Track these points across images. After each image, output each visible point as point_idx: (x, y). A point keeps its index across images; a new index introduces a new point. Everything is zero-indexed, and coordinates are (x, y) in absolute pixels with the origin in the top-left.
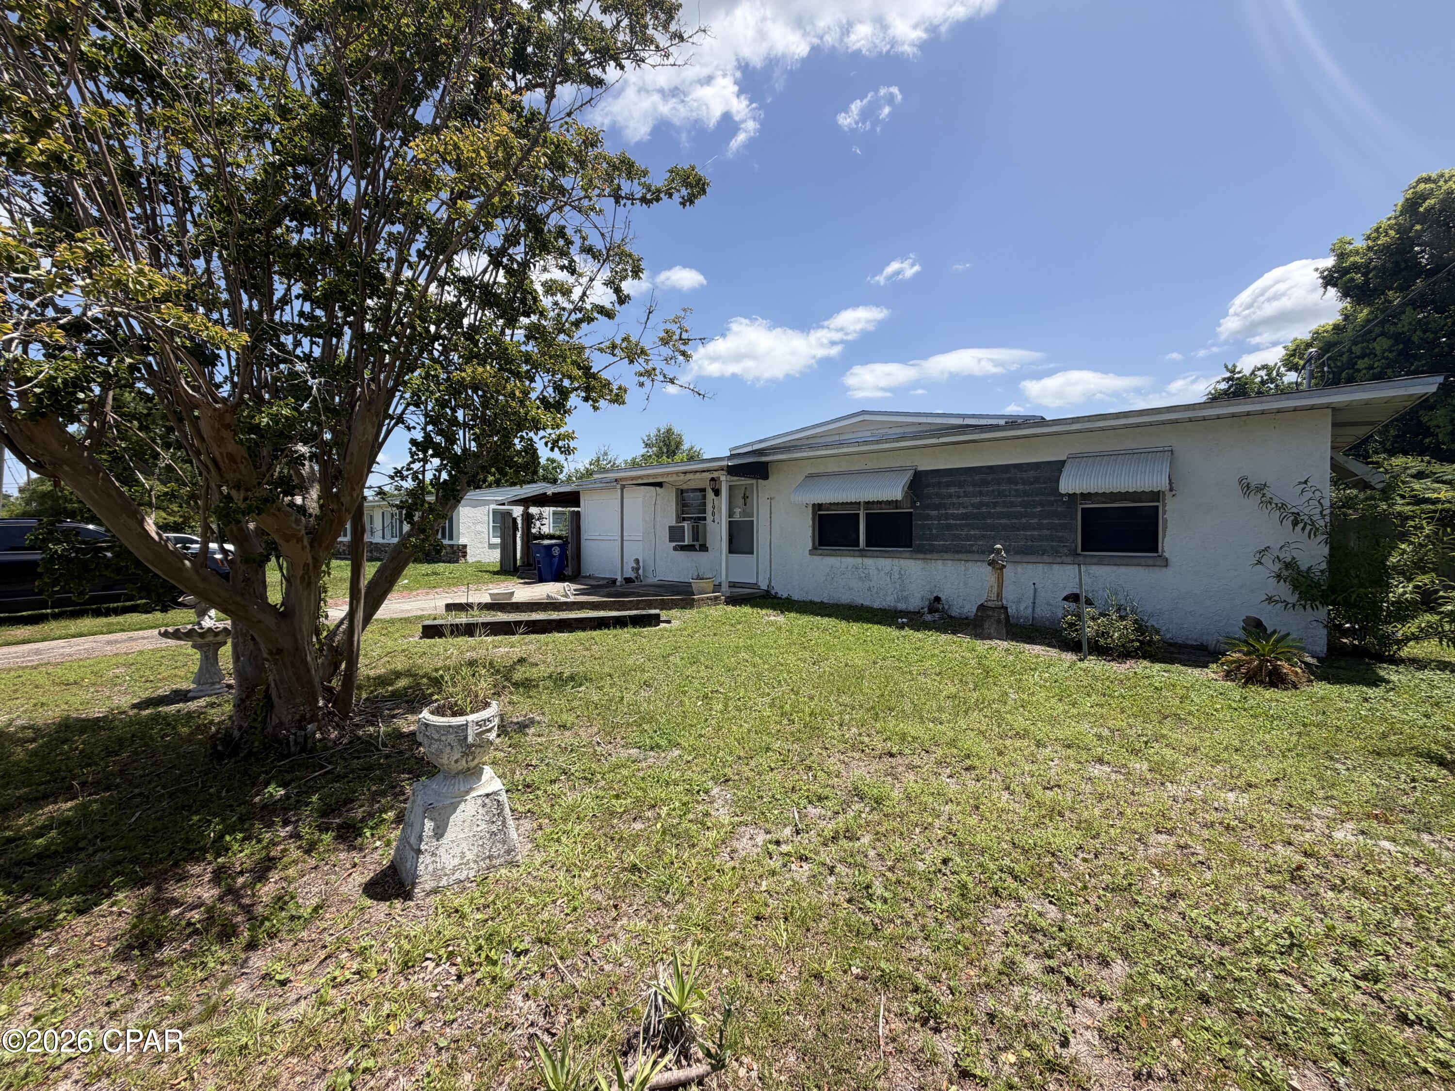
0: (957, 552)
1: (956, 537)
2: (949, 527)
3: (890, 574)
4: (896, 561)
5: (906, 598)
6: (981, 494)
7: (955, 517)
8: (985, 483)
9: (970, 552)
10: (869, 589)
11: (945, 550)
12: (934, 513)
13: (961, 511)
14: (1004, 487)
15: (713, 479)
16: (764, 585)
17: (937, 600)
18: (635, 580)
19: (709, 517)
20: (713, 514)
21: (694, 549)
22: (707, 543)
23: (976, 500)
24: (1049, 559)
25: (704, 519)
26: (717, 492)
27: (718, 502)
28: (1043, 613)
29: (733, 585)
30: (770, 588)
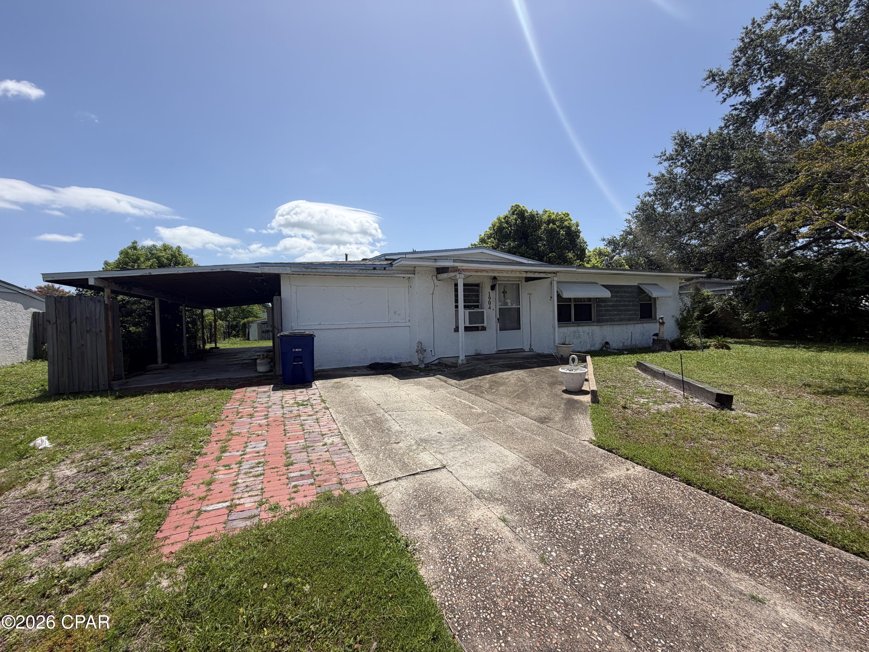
0: (610, 321)
1: (610, 315)
2: (608, 310)
3: (588, 334)
4: (590, 327)
5: (594, 345)
6: (617, 296)
7: (610, 306)
8: (618, 292)
9: (614, 321)
10: (581, 342)
11: (607, 321)
12: (603, 304)
13: (611, 303)
14: (623, 294)
15: (495, 278)
16: (527, 349)
17: (607, 343)
18: (421, 361)
19: (486, 305)
20: (490, 303)
21: (477, 329)
22: (485, 325)
23: (616, 299)
24: (635, 322)
25: (477, 307)
26: (493, 288)
27: (493, 294)
28: (634, 343)
29: (508, 351)
30: (531, 350)
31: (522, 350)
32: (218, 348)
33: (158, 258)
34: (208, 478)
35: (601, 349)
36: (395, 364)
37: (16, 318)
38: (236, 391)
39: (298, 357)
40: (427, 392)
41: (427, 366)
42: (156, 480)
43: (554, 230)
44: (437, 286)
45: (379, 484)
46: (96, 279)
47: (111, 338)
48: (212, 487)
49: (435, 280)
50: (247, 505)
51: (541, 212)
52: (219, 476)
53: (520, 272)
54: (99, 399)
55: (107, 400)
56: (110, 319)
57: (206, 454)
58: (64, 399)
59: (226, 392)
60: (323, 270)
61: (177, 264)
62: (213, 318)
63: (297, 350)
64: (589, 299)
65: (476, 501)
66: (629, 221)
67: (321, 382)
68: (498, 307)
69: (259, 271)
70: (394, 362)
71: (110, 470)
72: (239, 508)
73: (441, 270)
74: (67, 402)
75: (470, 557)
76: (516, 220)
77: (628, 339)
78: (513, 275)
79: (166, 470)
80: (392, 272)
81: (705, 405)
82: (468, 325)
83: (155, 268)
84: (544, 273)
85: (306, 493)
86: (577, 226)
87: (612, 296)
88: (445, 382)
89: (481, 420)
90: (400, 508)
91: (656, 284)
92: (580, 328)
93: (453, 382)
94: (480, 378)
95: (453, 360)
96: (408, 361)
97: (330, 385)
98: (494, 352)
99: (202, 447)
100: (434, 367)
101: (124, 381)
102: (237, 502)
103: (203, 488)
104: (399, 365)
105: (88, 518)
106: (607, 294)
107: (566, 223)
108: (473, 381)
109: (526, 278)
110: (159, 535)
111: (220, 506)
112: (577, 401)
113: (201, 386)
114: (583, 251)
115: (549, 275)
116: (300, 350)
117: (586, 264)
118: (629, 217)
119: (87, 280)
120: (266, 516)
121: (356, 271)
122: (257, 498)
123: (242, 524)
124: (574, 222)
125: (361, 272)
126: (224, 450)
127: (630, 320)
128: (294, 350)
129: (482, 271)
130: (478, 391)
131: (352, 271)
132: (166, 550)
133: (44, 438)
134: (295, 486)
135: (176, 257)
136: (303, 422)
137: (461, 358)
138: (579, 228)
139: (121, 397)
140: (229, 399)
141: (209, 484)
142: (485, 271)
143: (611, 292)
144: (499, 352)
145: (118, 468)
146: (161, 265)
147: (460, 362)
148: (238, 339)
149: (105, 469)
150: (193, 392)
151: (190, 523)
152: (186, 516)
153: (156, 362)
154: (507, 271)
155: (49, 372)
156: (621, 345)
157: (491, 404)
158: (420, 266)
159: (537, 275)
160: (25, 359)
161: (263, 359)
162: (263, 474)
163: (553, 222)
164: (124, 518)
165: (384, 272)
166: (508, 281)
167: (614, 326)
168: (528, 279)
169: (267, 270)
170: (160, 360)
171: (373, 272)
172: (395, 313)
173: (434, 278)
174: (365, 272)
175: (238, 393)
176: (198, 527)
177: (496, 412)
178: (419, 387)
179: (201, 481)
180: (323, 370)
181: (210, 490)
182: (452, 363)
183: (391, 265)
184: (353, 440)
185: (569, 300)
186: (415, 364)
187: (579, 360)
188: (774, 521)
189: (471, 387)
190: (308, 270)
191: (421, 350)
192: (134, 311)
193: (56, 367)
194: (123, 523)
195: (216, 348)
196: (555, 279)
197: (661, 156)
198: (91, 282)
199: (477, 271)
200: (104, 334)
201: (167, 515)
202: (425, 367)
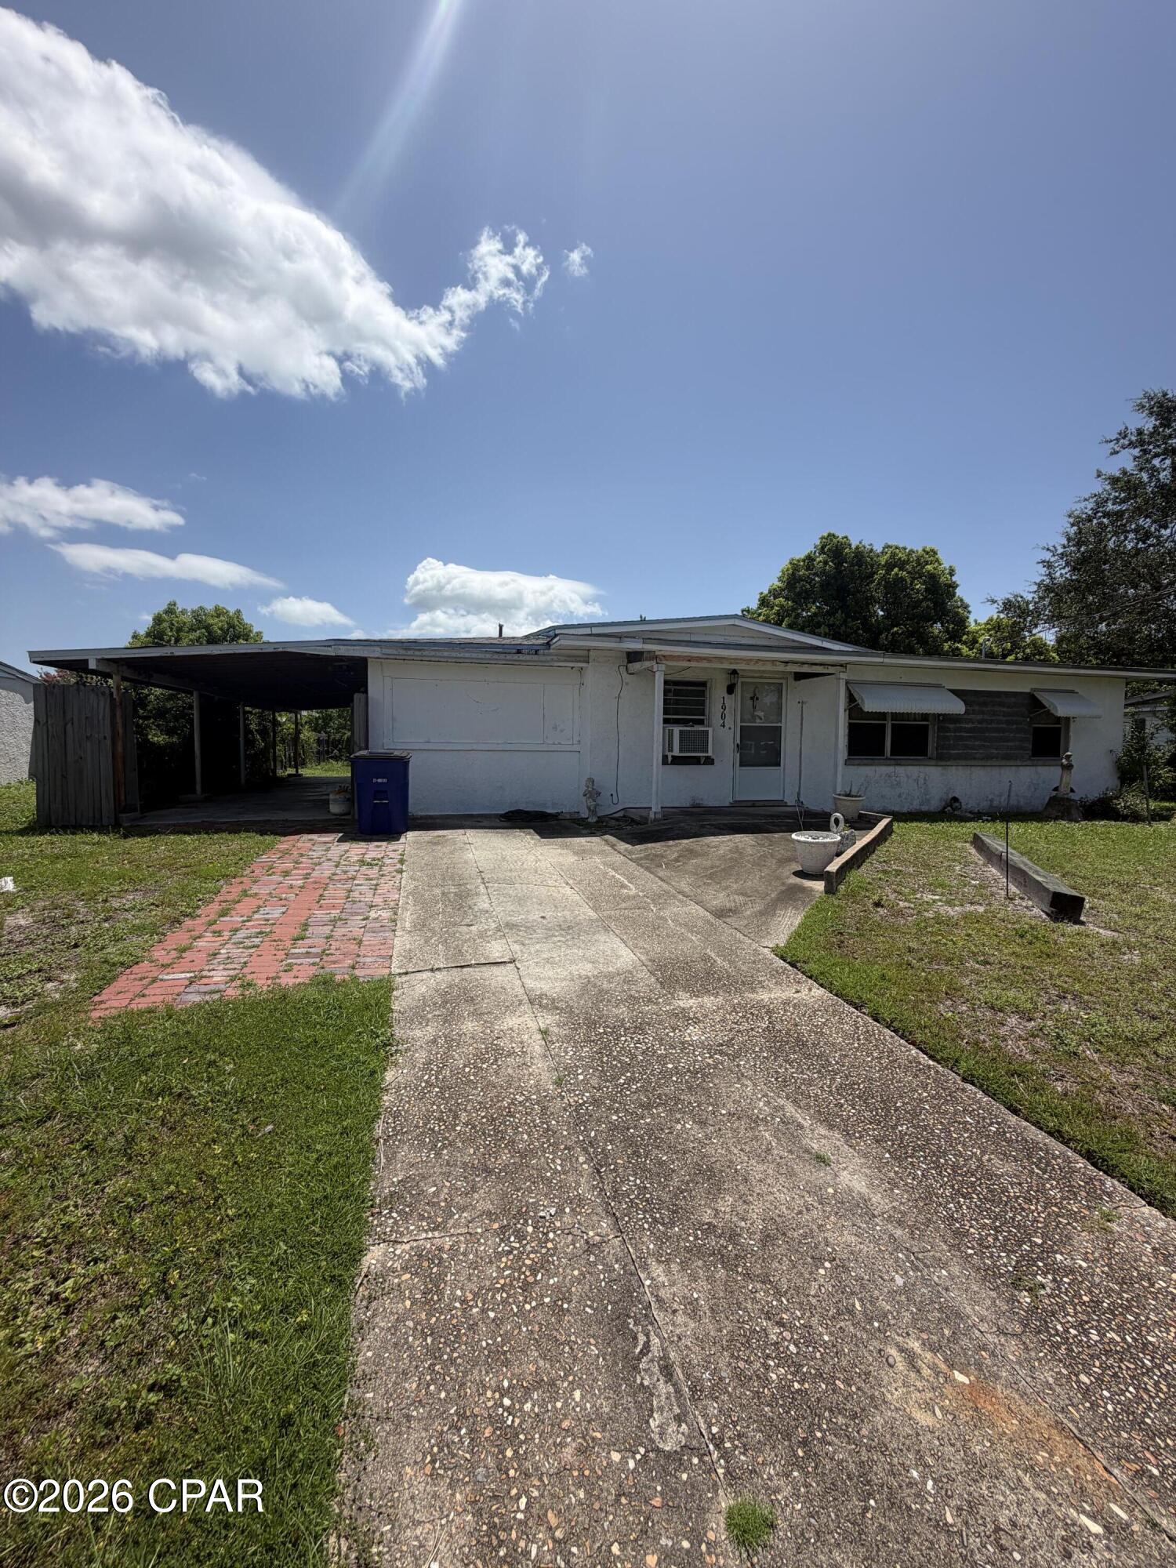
0: (966, 759)
1: (966, 746)
2: (962, 738)
3: (917, 781)
4: (922, 769)
5: (928, 801)
6: (983, 713)
7: (965, 730)
8: (982, 704)
9: (975, 759)
10: (900, 796)
11: (958, 757)
12: (952, 726)
13: (970, 726)
14: (996, 708)
15: (734, 672)
16: (790, 800)
17: (955, 799)
18: (593, 811)
19: (716, 720)
20: (723, 716)
21: (696, 761)
22: (710, 754)
23: (980, 717)
24: (1019, 763)
25: (701, 722)
26: (731, 689)
27: (730, 701)
28: (1013, 802)
29: (753, 804)
30: (800, 803)
31: (781, 803)
32: (301, 775)
33: (208, 627)
34: (185, 943)
35: (942, 812)
36: (550, 815)
37: (14, 716)
38: (287, 838)
39: (380, 792)
40: (570, 859)
41: (600, 820)
42: (122, 939)
43: (900, 580)
44: (627, 684)
45: (406, 973)
46: (98, 661)
47: (120, 749)
48: (184, 955)
49: (625, 674)
50: (215, 979)
51: (878, 548)
52: (201, 943)
53: (773, 662)
54: (95, 837)
55: (106, 838)
56: (119, 720)
57: (199, 916)
58: (51, 834)
59: (268, 838)
60: (433, 653)
61: (236, 638)
62: (293, 726)
63: (380, 780)
64: (925, 717)
65: (526, 1007)
66: (1048, 565)
67: (417, 833)
68: (739, 724)
69: (331, 652)
70: (549, 811)
71: (72, 924)
72: (204, 981)
73: (633, 657)
74: (55, 838)
75: (465, 1066)
76: (826, 563)
77: (1000, 796)
78: (769, 667)
79: (139, 930)
80: (549, 658)
81: (1036, 911)
82: (676, 752)
83: (201, 644)
84: (821, 665)
85: (297, 974)
86: (952, 573)
87: (966, 712)
88: (613, 846)
89: (624, 905)
90: (415, 1003)
91: (1072, 692)
92: (900, 770)
93: (623, 846)
94: (671, 843)
95: (644, 813)
96: (573, 810)
97: (426, 839)
98: (727, 804)
99: (198, 907)
100: (613, 823)
101: (138, 814)
102: (204, 973)
103: (174, 954)
104: (555, 816)
105: (24, 972)
106: (958, 707)
107: (929, 567)
108: (657, 847)
109: (795, 673)
110: (96, 999)
111: (183, 975)
112: (803, 889)
113: (235, 829)
114: (961, 622)
115: (831, 670)
116: (385, 780)
117: (965, 650)
118: (1048, 556)
119: (86, 661)
120: (232, 992)
121: (488, 656)
122: (232, 973)
123: (197, 998)
124: (946, 565)
125: (496, 656)
126: (224, 913)
127: (1009, 758)
128: (374, 780)
129: (699, 659)
130: (651, 864)
131: (481, 656)
132: (95, 1015)
133: (9, 879)
134: (289, 965)
135: (233, 627)
136: (354, 888)
137: (654, 810)
138: (954, 579)
139: (125, 837)
140: (269, 847)
141: (184, 950)
142: (705, 659)
143: (966, 704)
144: (737, 804)
145: (82, 922)
146: (212, 640)
147: (652, 816)
148: (340, 764)
149: (64, 922)
150: (224, 835)
151: (137, 990)
152: (137, 983)
153: (194, 791)
154: (749, 661)
155: (37, 794)
156: (984, 805)
157: (660, 883)
158: (596, 649)
159: (806, 669)
160: (26, 776)
161: (339, 792)
162: (258, 946)
163: (902, 565)
164: (65, 977)
165: (536, 658)
166: (761, 677)
167: (973, 769)
168: (799, 676)
169: (343, 651)
170: (198, 788)
171: (516, 657)
172: (555, 728)
173: (623, 669)
174: (502, 656)
175: (285, 843)
176: (143, 996)
177: (656, 898)
178: (565, 851)
179: (174, 947)
180: (431, 817)
181: (181, 957)
182: (641, 817)
183: (548, 644)
184: (407, 918)
185: (882, 716)
186: (583, 816)
187: (846, 821)
188: (964, 1080)
189: (646, 857)
190: (409, 653)
191: (593, 793)
192: (168, 711)
193: (47, 787)
194: (62, 982)
195: (297, 775)
196: (843, 676)
197: (1118, 440)
198: (92, 665)
199: (690, 659)
200: (109, 742)
201: (114, 978)
202: (597, 822)
